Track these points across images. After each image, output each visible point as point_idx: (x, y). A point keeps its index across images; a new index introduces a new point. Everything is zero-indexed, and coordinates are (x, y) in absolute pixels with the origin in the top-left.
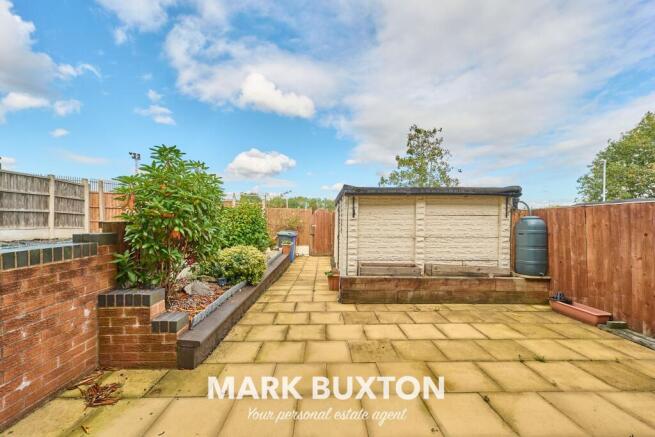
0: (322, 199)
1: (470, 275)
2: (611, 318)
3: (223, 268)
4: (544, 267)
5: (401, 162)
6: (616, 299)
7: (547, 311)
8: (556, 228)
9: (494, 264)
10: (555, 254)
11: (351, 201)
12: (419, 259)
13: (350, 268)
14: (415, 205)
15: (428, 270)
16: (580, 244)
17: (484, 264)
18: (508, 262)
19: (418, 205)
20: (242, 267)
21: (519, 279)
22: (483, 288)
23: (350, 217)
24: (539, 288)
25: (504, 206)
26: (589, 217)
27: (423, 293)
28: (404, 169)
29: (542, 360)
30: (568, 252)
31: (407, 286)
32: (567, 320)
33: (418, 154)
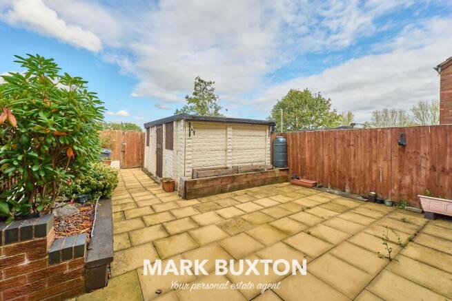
0: (108, 123)
1: (256, 170)
2: (316, 184)
3: (79, 186)
4: (286, 163)
5: (190, 100)
6: (318, 174)
7: (289, 185)
8: (291, 142)
9: (263, 163)
10: (291, 156)
11: (187, 125)
12: (229, 163)
13: (187, 174)
14: (226, 129)
15: (236, 170)
16: (302, 150)
17: (259, 164)
18: (269, 162)
19: (228, 129)
20: (100, 183)
21: (277, 170)
22: (263, 177)
23: (188, 137)
24: (284, 173)
25: (268, 131)
26: (307, 137)
27: (235, 184)
28: (192, 104)
29: (309, 208)
30: (297, 154)
31: (226, 181)
32: (300, 188)
33: (200, 96)
